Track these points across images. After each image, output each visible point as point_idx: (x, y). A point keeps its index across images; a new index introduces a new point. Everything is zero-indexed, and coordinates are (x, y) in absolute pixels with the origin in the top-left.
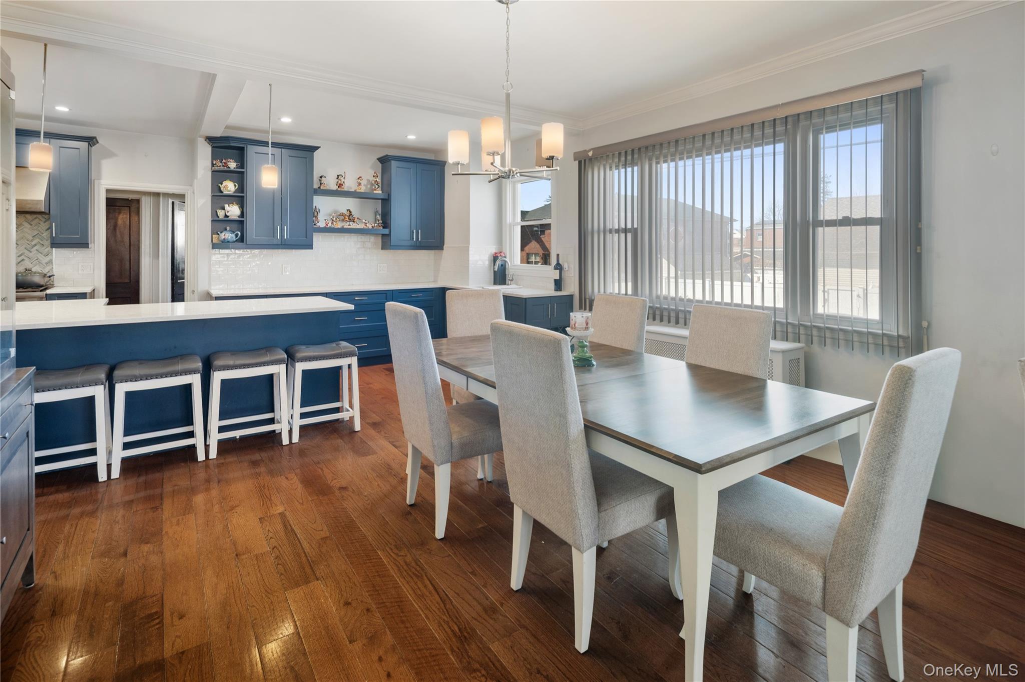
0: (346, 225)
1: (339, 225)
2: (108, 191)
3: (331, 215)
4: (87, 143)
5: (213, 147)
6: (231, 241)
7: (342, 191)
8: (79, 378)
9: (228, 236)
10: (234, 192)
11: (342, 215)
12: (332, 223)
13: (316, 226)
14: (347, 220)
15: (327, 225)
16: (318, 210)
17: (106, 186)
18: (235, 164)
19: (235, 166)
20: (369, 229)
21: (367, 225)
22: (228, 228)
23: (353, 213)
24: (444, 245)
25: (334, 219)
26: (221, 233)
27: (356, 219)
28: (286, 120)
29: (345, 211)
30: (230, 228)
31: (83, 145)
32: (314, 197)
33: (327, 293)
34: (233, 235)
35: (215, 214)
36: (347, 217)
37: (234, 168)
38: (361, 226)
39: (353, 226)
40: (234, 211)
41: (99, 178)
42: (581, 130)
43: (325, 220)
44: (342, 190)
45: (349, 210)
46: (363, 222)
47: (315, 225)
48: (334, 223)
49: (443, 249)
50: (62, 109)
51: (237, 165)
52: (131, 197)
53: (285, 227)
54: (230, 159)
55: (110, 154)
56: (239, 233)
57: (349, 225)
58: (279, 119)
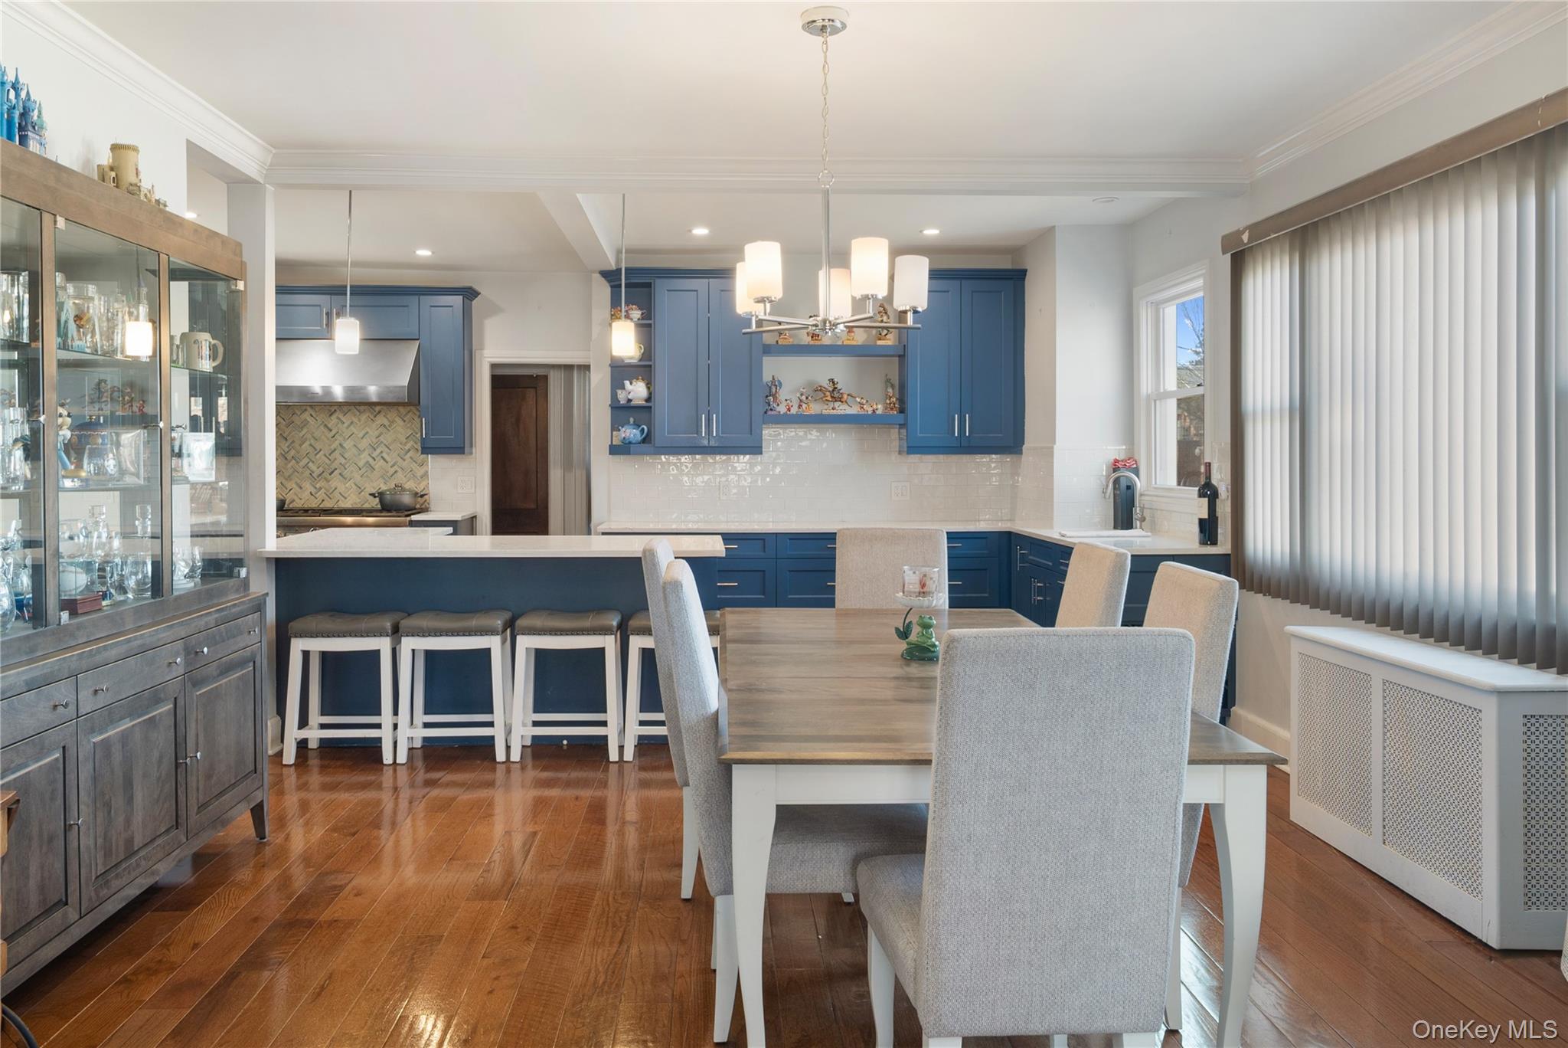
0: (827, 410)
1: (815, 408)
2: (493, 366)
3: (798, 390)
4: (461, 297)
5: (612, 287)
6: (634, 442)
7: (818, 345)
8: (363, 625)
9: (631, 433)
10: (640, 360)
11: (820, 389)
12: (800, 406)
13: (773, 413)
14: (829, 398)
15: (789, 410)
16: (777, 383)
17: (490, 360)
18: (640, 312)
19: (639, 316)
20: (867, 416)
21: (865, 406)
22: (632, 420)
23: (839, 386)
24: (1023, 444)
25: (804, 398)
26: (622, 427)
27: (845, 396)
28: (701, 231)
29: (825, 383)
30: (635, 419)
31: (457, 300)
32: (764, 358)
33: (776, 534)
34: (636, 432)
35: (614, 396)
36: (828, 394)
37: (639, 319)
38: (854, 410)
39: (842, 409)
40: (637, 390)
41: (482, 349)
42: (1247, 182)
43: (786, 400)
44: (818, 343)
45: (832, 381)
46: (856, 401)
47: (771, 410)
48: (804, 406)
49: (1021, 454)
50: (424, 253)
51: (642, 314)
52: (534, 372)
53: (714, 416)
54: (633, 305)
55: (494, 310)
56: (645, 428)
57: (833, 409)
58: (690, 231)
